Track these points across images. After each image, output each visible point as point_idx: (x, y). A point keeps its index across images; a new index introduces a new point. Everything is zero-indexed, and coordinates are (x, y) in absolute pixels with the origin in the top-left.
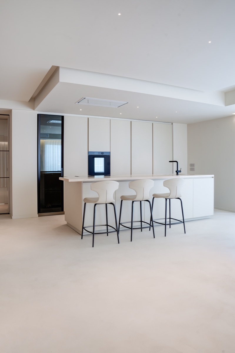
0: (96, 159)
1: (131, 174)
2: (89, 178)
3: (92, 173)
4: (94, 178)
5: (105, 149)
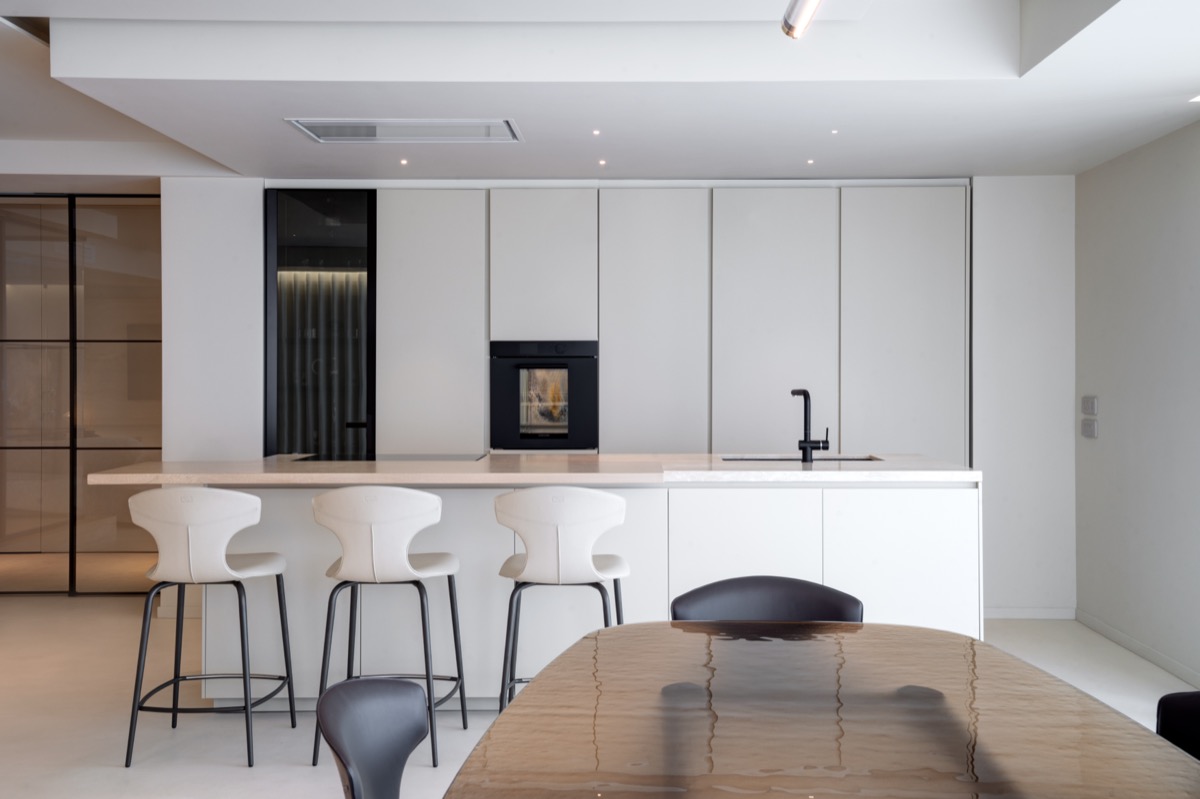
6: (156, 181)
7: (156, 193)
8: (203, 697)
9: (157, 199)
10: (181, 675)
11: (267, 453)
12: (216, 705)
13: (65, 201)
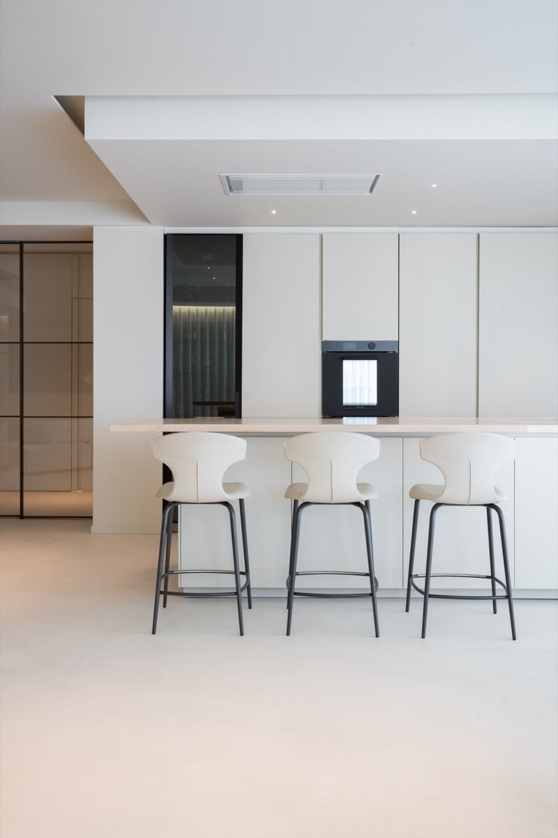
0: (348, 365)
1: (477, 416)
2: (323, 424)
3: (334, 407)
4: (341, 423)
5: (380, 333)
6: (90, 230)
7: (90, 240)
8: (179, 586)
9: (90, 244)
10: (170, 570)
11: (164, 417)
12: (185, 591)
13: (17, 247)
